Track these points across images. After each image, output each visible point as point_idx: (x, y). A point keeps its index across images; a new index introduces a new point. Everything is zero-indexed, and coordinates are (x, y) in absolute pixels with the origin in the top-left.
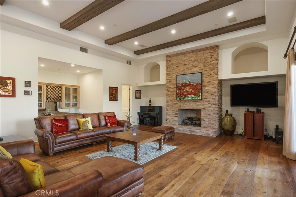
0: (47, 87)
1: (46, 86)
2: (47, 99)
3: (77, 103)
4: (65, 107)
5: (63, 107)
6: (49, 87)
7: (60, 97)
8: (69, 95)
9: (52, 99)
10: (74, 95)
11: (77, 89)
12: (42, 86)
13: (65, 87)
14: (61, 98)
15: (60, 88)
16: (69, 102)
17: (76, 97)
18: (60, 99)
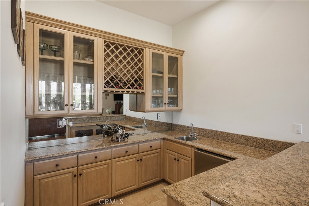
0: (108, 46)
1: (104, 44)
2: (107, 84)
3: (177, 98)
4: (151, 109)
5: (147, 109)
6: (112, 47)
7: (140, 79)
8: (161, 75)
9: (121, 85)
10: (171, 76)
11: (177, 58)
12: (93, 41)
13: (151, 51)
14: (142, 81)
15: (140, 53)
16: (160, 94)
17: (174, 82)
18: (140, 86)
